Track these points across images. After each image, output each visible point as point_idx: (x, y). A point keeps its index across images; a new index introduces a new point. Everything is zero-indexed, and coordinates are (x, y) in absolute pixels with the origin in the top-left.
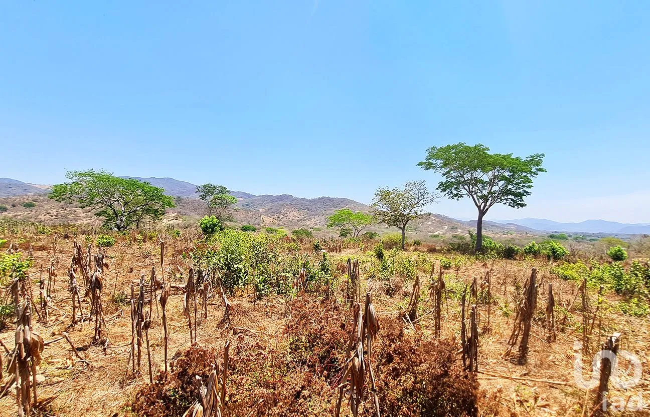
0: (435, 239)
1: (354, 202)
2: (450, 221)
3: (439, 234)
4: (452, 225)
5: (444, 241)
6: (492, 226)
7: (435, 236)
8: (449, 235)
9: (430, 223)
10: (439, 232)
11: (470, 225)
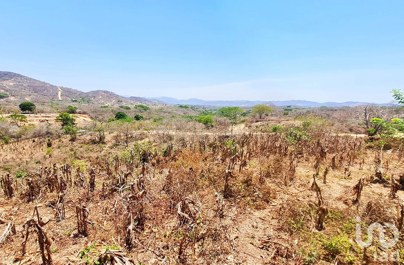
0: (104, 109)
1: (21, 76)
2: (117, 96)
3: (109, 105)
4: (118, 99)
5: (112, 111)
6: (145, 100)
7: (105, 107)
8: (117, 106)
9: (100, 97)
10: (108, 104)
11: (131, 100)
